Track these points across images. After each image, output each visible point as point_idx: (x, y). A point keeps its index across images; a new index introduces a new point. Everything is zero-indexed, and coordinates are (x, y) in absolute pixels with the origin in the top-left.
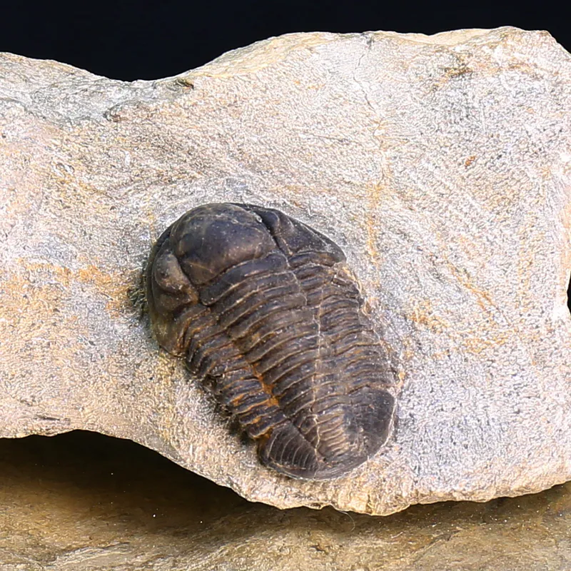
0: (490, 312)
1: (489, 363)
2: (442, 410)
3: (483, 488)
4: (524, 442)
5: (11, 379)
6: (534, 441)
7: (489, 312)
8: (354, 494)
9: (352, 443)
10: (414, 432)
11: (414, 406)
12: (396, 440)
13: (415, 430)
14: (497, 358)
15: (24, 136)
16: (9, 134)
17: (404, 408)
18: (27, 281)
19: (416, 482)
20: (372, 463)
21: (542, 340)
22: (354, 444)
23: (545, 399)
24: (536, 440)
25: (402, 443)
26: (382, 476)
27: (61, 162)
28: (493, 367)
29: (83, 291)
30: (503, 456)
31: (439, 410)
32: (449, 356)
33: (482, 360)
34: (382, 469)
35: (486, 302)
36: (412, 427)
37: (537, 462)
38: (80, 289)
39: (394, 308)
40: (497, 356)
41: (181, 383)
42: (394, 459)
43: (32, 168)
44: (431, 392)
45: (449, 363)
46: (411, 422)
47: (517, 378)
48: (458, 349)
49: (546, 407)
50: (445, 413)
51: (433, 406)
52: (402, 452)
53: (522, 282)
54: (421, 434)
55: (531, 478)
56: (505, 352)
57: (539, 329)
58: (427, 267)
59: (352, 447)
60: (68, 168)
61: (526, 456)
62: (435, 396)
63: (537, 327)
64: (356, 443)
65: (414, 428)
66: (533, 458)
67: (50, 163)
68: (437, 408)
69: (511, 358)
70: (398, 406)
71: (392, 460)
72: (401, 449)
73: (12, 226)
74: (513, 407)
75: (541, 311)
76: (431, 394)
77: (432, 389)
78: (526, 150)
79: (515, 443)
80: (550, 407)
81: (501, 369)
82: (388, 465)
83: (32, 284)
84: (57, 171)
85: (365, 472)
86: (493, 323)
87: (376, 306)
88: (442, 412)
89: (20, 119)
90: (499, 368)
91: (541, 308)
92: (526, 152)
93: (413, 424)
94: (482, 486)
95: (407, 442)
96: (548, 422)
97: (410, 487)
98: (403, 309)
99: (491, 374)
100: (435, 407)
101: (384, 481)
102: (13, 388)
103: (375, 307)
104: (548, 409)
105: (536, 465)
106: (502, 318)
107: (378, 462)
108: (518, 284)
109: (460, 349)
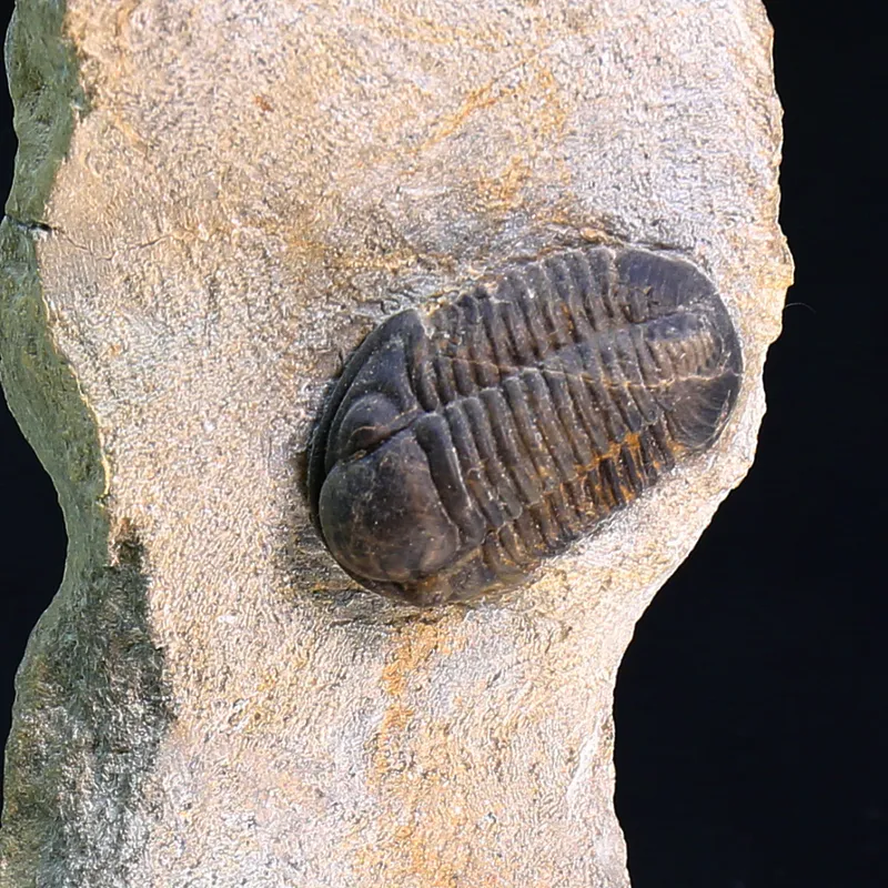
0: (501, 91)
1: (580, 97)
2: (647, 174)
3: (768, 120)
4: (702, 52)
5: (541, 796)
6: (703, 35)
7: (502, 93)
8: (764, 311)
9: (701, 325)
10: (680, 220)
11: (639, 217)
12: (690, 248)
13: (677, 218)
14: (574, 86)
15: (187, 775)
16: (185, 798)
17: (642, 234)
18: (403, 773)
19: (753, 219)
20: (722, 286)
21: (549, 16)
22: (701, 320)
23: (639, 17)
24: (700, 32)
25: (695, 239)
26: (741, 271)
27: (227, 718)
28: (587, 93)
29: (419, 689)
30: (721, 86)
31: (648, 180)
32: (566, 159)
33: (575, 109)
34: (730, 270)
35: (485, 96)
36: (671, 221)
37: (731, 33)
38: (418, 693)
39: (487, 238)
40: (569, 86)
41: (581, 560)
42: (717, 252)
43: (235, 763)
44: (619, 189)
45: (576, 159)
46: (665, 224)
47: (605, 57)
48: (556, 145)
49: (651, 17)
50: (652, 171)
51: (641, 187)
52: (708, 239)
53: (458, 39)
54: (682, 208)
55: (754, 42)
56: (565, 72)
57: (532, 19)
58: (424, 180)
59: (706, 324)
60: (238, 708)
61: (724, 49)
62: (626, 183)
63: (528, 21)
64: (699, 317)
65: (674, 219)
66: (727, 39)
67: (228, 735)
68: (645, 182)
69: (574, 64)
70: (639, 242)
71: (718, 255)
72: (703, 240)
73: (321, 795)
74: (649, 66)
75: (503, 13)
76: (622, 189)
77: (614, 187)
78: (255, 22)
79: (703, 66)
80: (652, 9)
81: (591, 82)
82: (727, 261)
83: (408, 766)
84: (241, 724)
85: (733, 294)
86: (518, 89)
87: (482, 265)
88: (651, 175)
89: (162, 780)
90: (589, 85)
91: (499, 12)
92: (258, 21)
93: (667, 221)
94: (764, 120)
95: (693, 232)
96: (675, 13)
97: (761, 229)
98: (490, 224)
99: (598, 96)
100: (643, 184)
101: (748, 267)
102: (553, 792)
103: (485, 268)
104: (656, 14)
105: (735, 34)
106: (512, 74)
107: (722, 277)
108: (460, 45)
109: (556, 141)
